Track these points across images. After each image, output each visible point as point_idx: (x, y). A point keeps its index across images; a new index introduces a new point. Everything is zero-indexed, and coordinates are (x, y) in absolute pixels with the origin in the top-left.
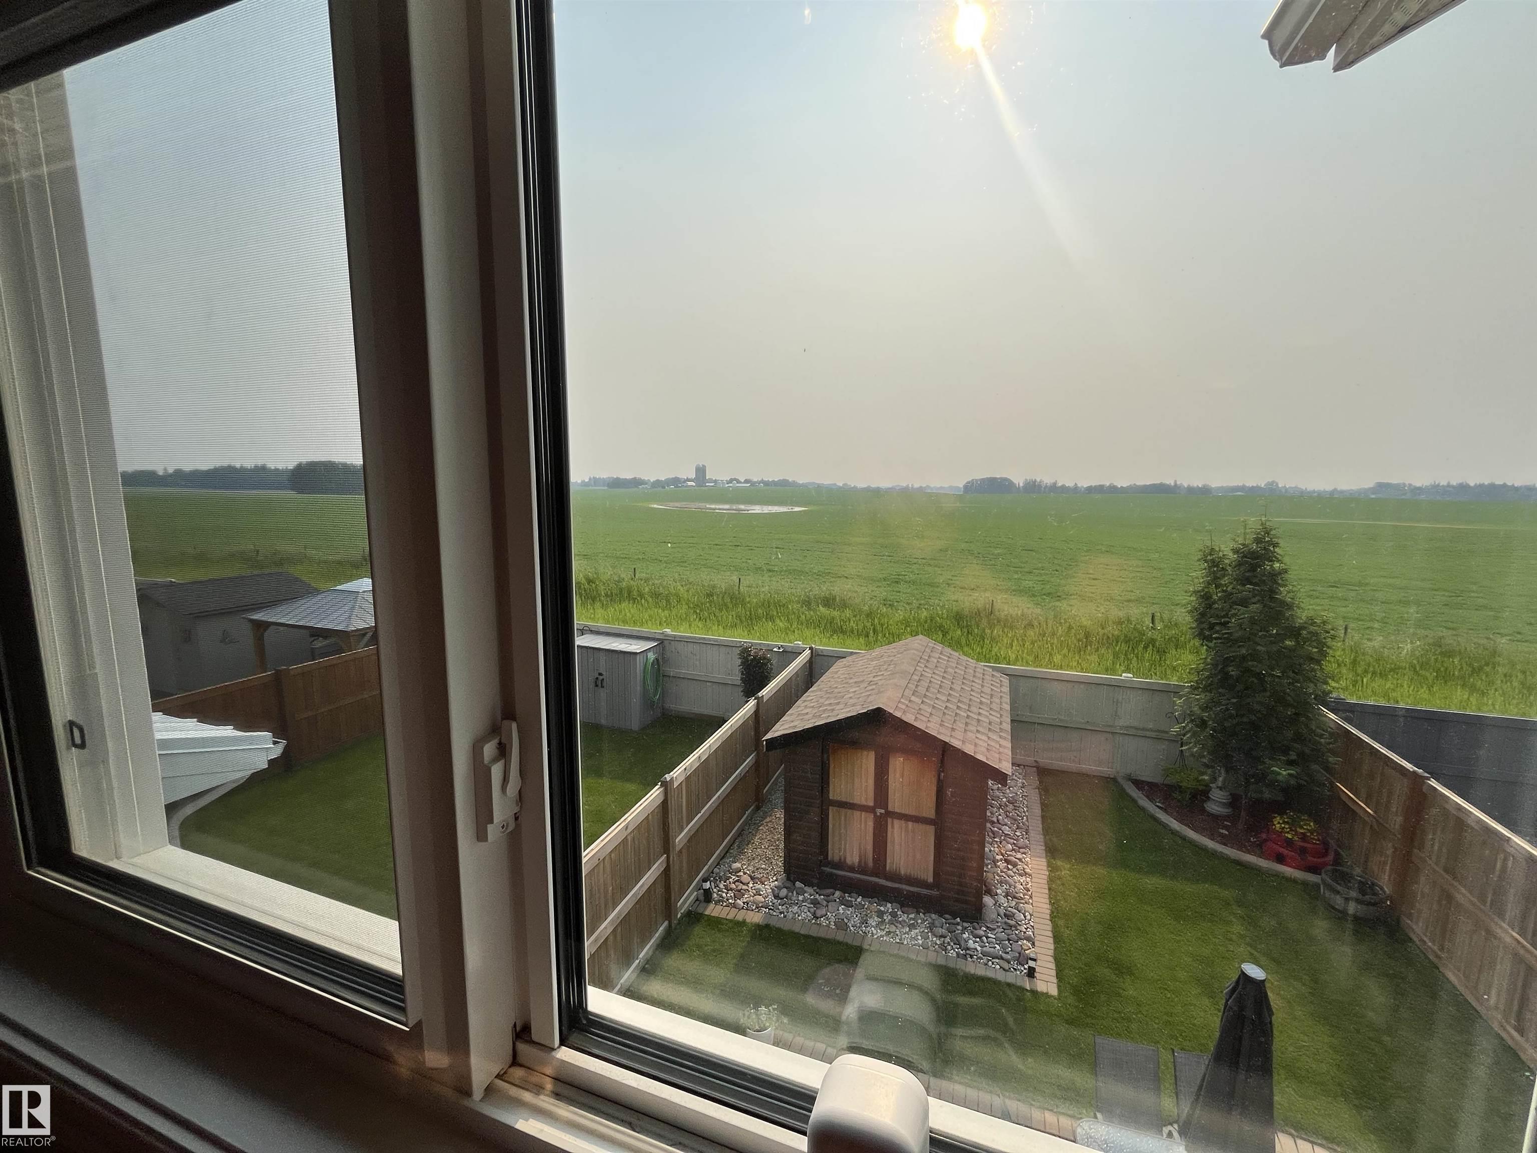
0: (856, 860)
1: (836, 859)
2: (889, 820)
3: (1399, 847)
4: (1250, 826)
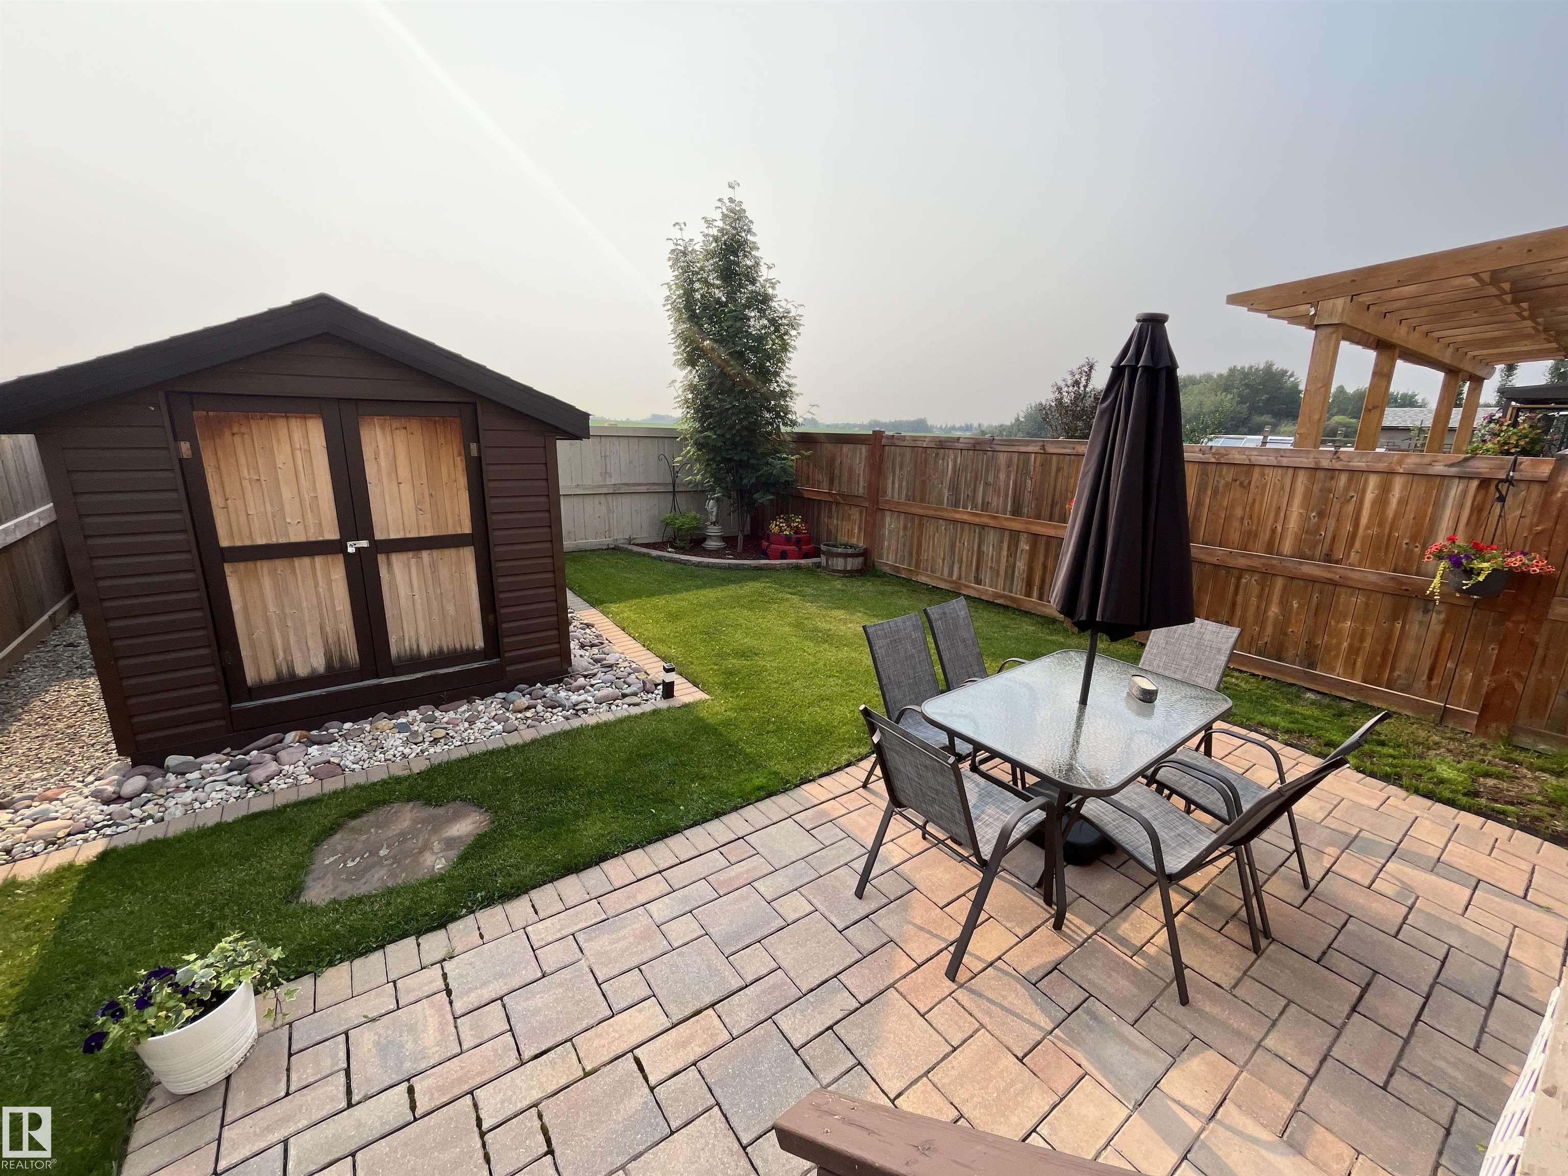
0: (318, 663)
1: (269, 675)
2: (381, 558)
3: (866, 504)
4: (744, 550)
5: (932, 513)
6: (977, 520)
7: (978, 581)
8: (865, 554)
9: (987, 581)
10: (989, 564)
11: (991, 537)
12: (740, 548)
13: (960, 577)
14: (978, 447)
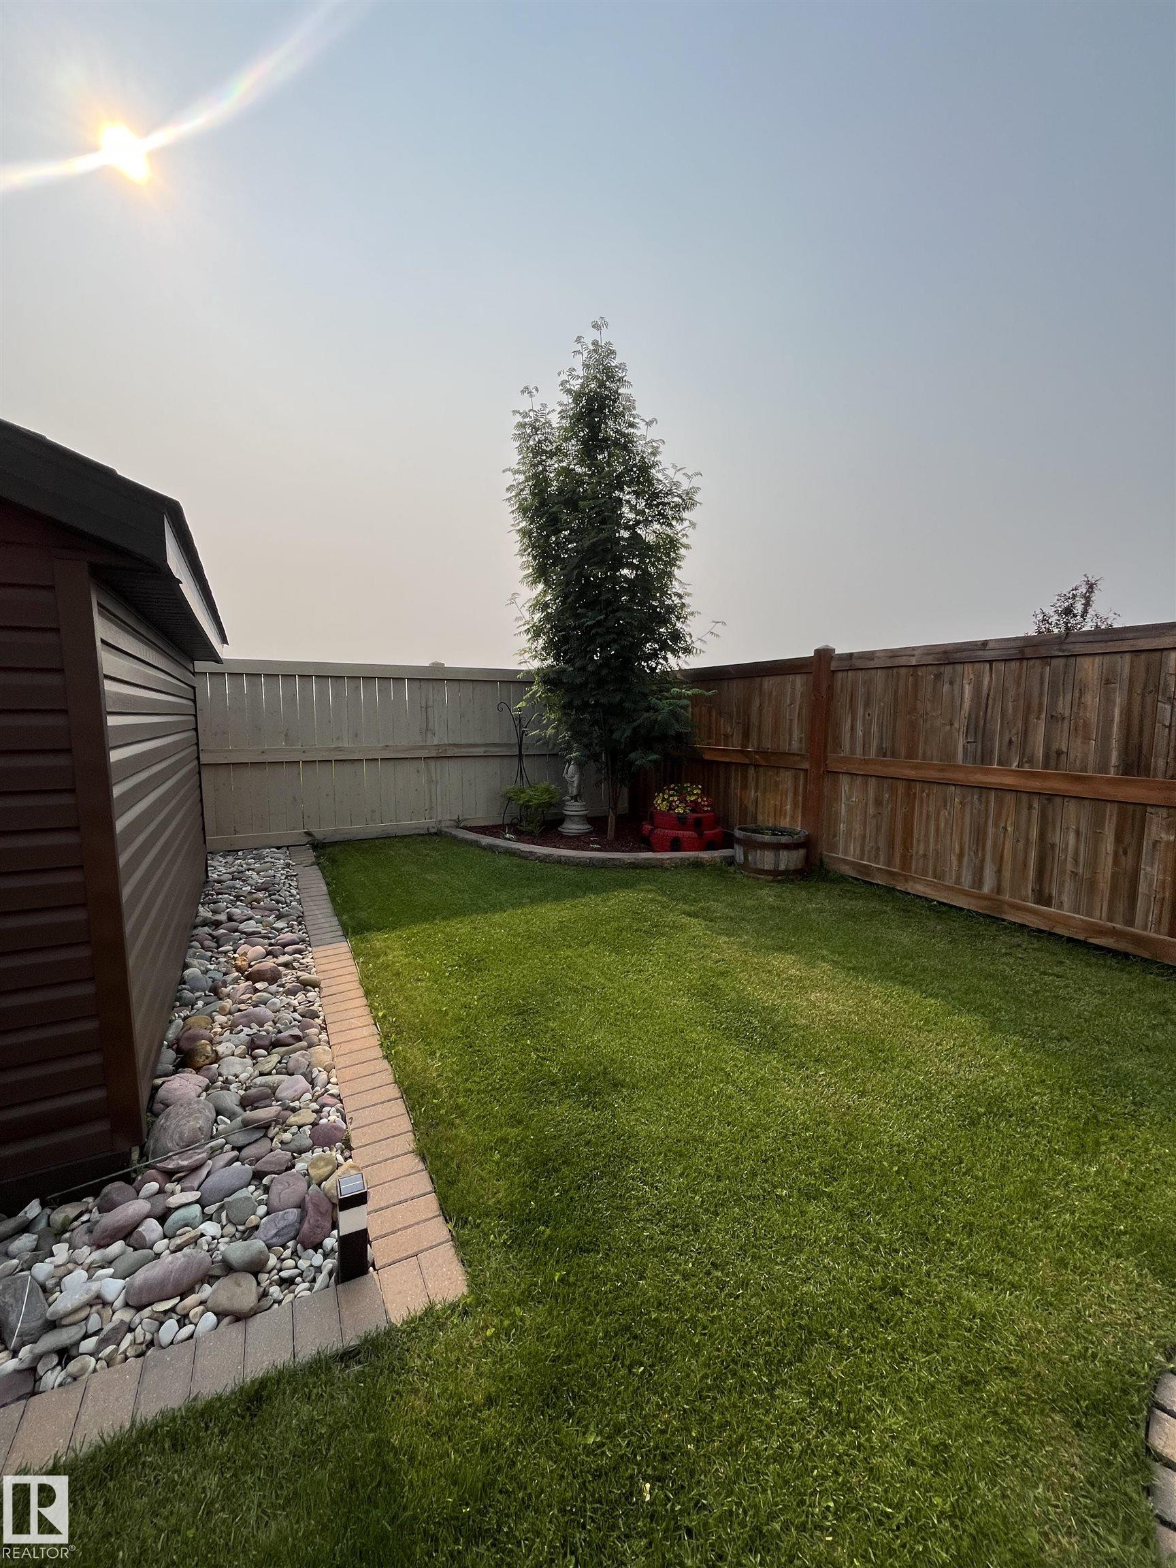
3: (806, 766)
4: (618, 835)
5: (933, 775)
6: (1035, 784)
7: (1043, 898)
8: (807, 844)
9: (1065, 898)
10: (1070, 867)
11: (1072, 817)
12: (611, 833)
13: (999, 889)
14: (1029, 653)
